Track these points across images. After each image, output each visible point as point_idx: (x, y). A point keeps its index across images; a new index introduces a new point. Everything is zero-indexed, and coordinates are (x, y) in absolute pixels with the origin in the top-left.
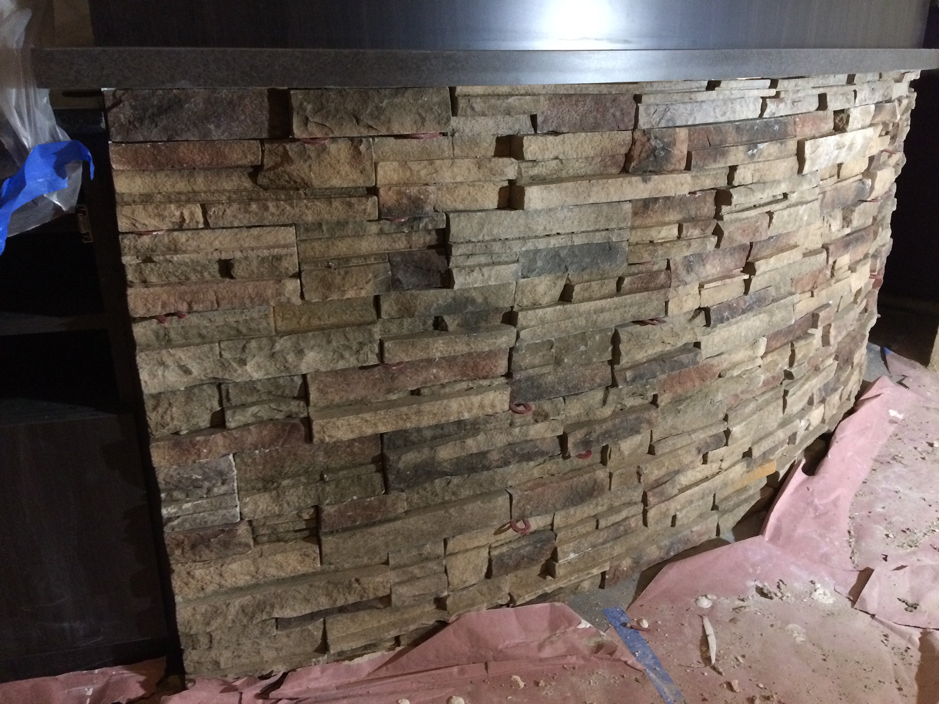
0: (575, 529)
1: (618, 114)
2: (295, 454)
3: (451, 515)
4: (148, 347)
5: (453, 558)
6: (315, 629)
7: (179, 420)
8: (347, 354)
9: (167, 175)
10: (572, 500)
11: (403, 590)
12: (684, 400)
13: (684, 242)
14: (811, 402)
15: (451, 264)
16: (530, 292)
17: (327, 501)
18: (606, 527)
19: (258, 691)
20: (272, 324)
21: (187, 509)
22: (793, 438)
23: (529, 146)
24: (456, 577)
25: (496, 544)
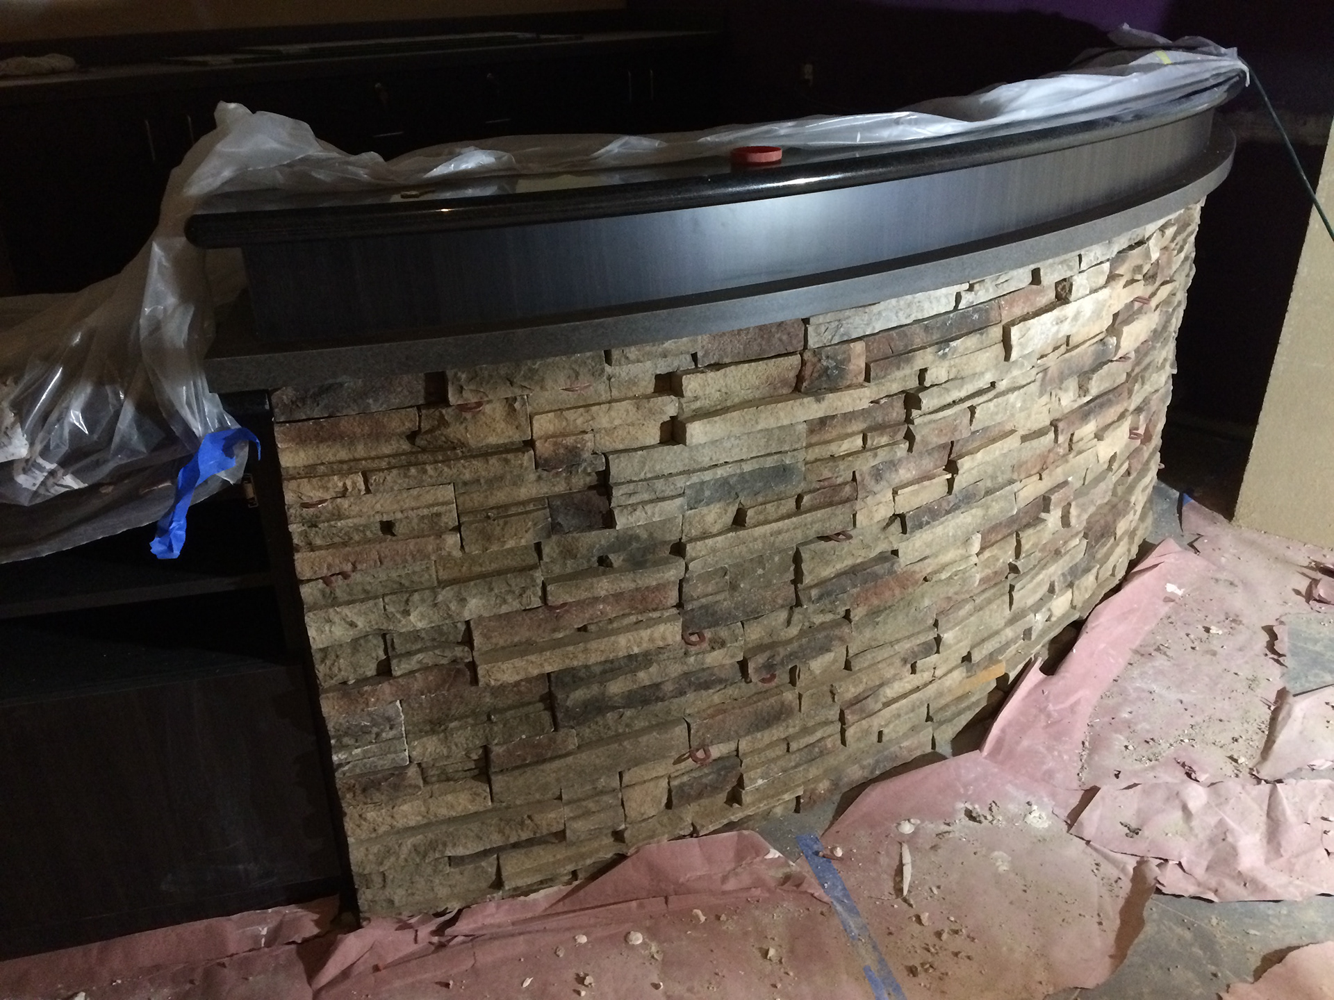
0: (762, 754)
1: (785, 337)
2: (461, 697)
3: (625, 748)
4: (314, 607)
5: (630, 790)
6: (489, 866)
7: (346, 671)
8: (509, 598)
9: (328, 446)
10: (757, 725)
11: (580, 826)
12: (882, 611)
13: (869, 453)
14: (1052, 590)
15: (612, 505)
16: (699, 522)
17: (496, 741)
18: (800, 750)
19: (433, 928)
20: (434, 576)
21: (357, 755)
22: (1027, 633)
23: (689, 384)
24: (633, 809)
25: (676, 774)
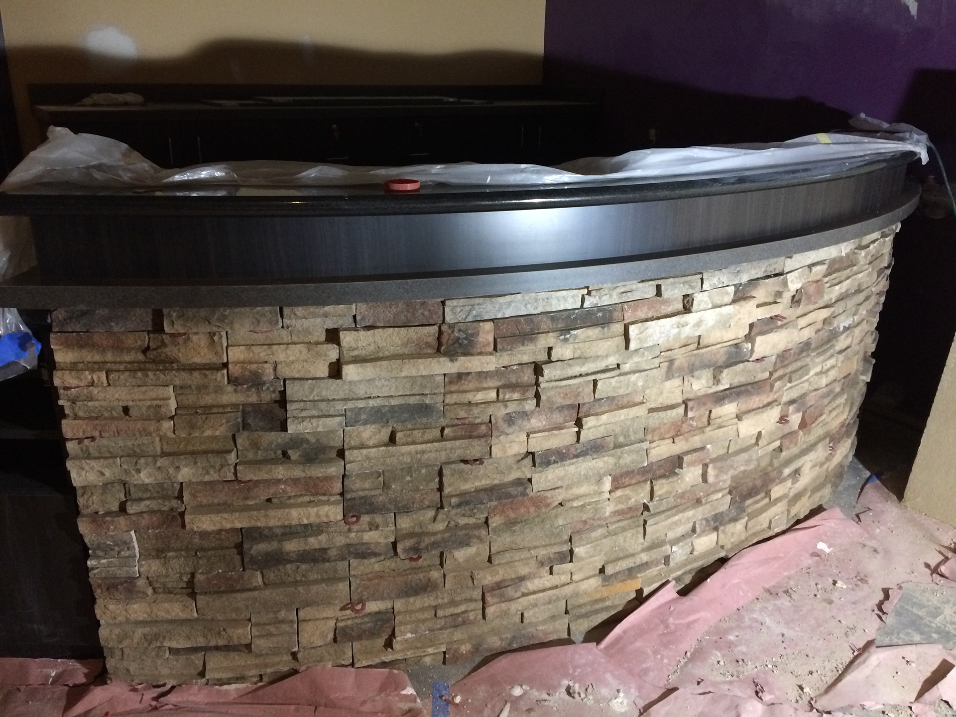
0: (414, 615)
1: (426, 313)
2: (176, 535)
3: (299, 592)
5: (305, 623)
6: (197, 659)
7: (97, 504)
8: (212, 472)
9: (89, 351)
10: (408, 592)
12: (519, 523)
13: (500, 404)
14: (694, 530)
15: (287, 415)
16: (357, 436)
17: (200, 571)
18: (445, 617)
19: (155, 695)
20: (158, 448)
21: (104, 564)
22: (667, 559)
23: (345, 337)
24: (305, 638)
25: (343, 618)
